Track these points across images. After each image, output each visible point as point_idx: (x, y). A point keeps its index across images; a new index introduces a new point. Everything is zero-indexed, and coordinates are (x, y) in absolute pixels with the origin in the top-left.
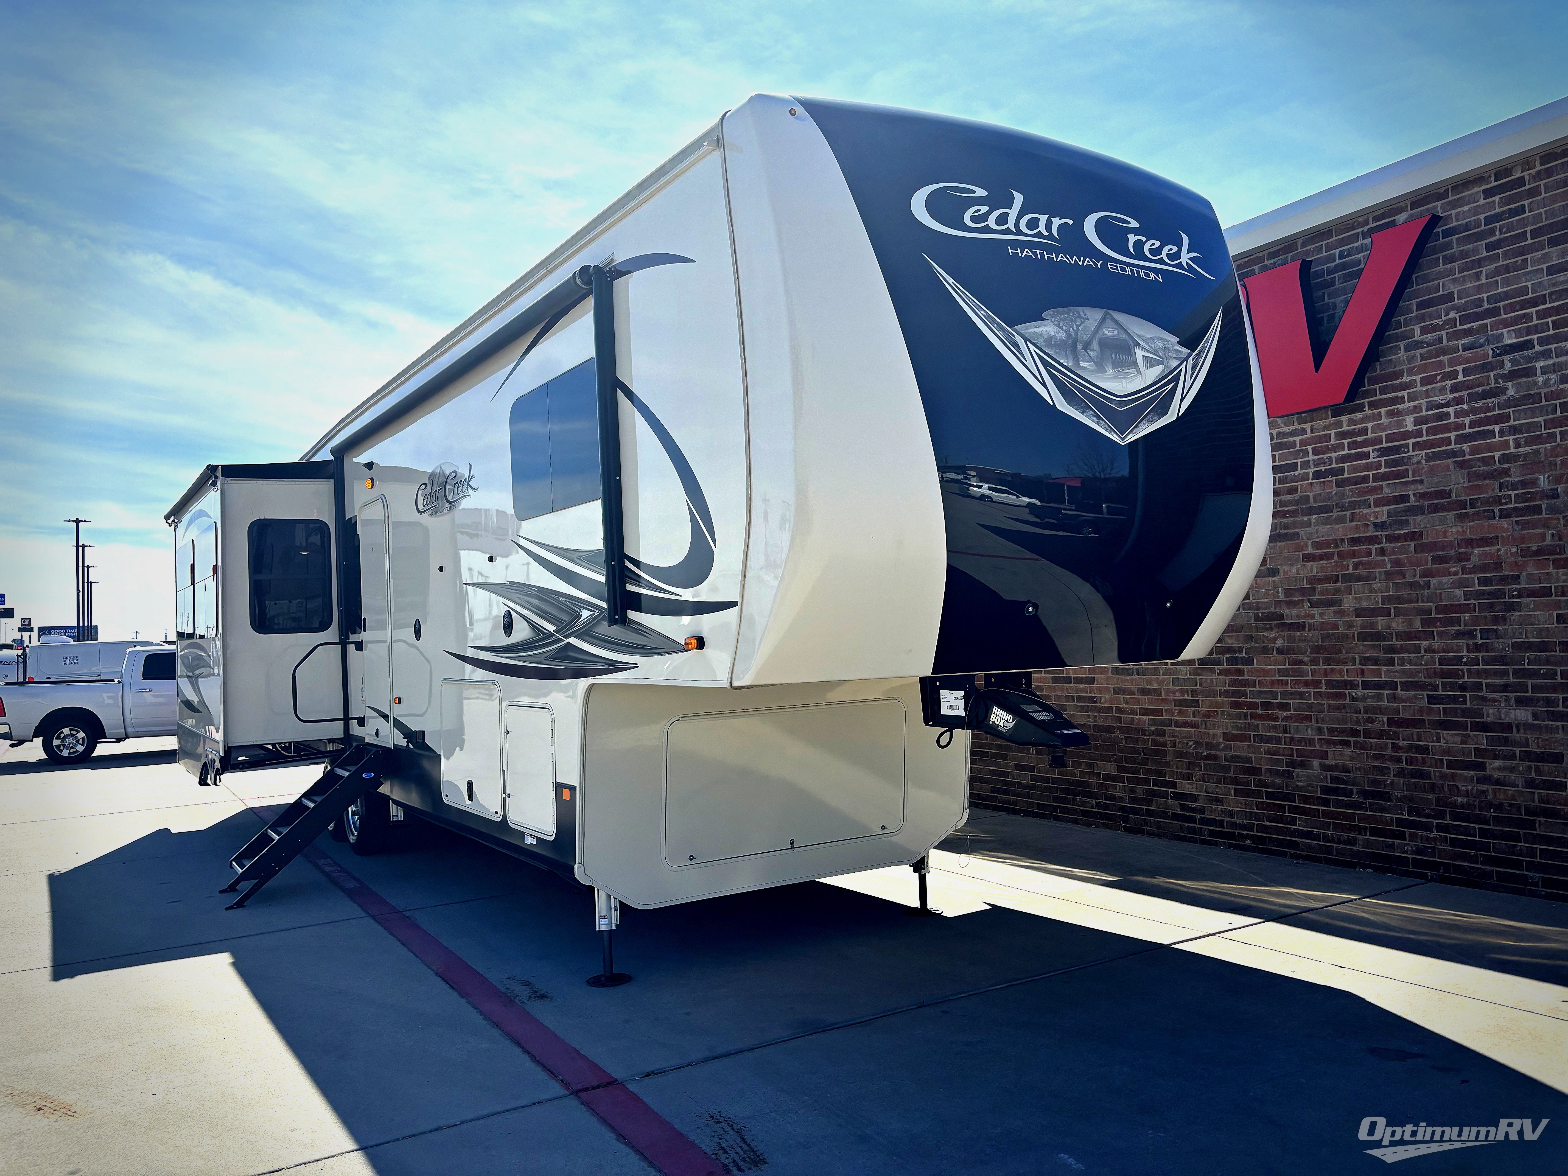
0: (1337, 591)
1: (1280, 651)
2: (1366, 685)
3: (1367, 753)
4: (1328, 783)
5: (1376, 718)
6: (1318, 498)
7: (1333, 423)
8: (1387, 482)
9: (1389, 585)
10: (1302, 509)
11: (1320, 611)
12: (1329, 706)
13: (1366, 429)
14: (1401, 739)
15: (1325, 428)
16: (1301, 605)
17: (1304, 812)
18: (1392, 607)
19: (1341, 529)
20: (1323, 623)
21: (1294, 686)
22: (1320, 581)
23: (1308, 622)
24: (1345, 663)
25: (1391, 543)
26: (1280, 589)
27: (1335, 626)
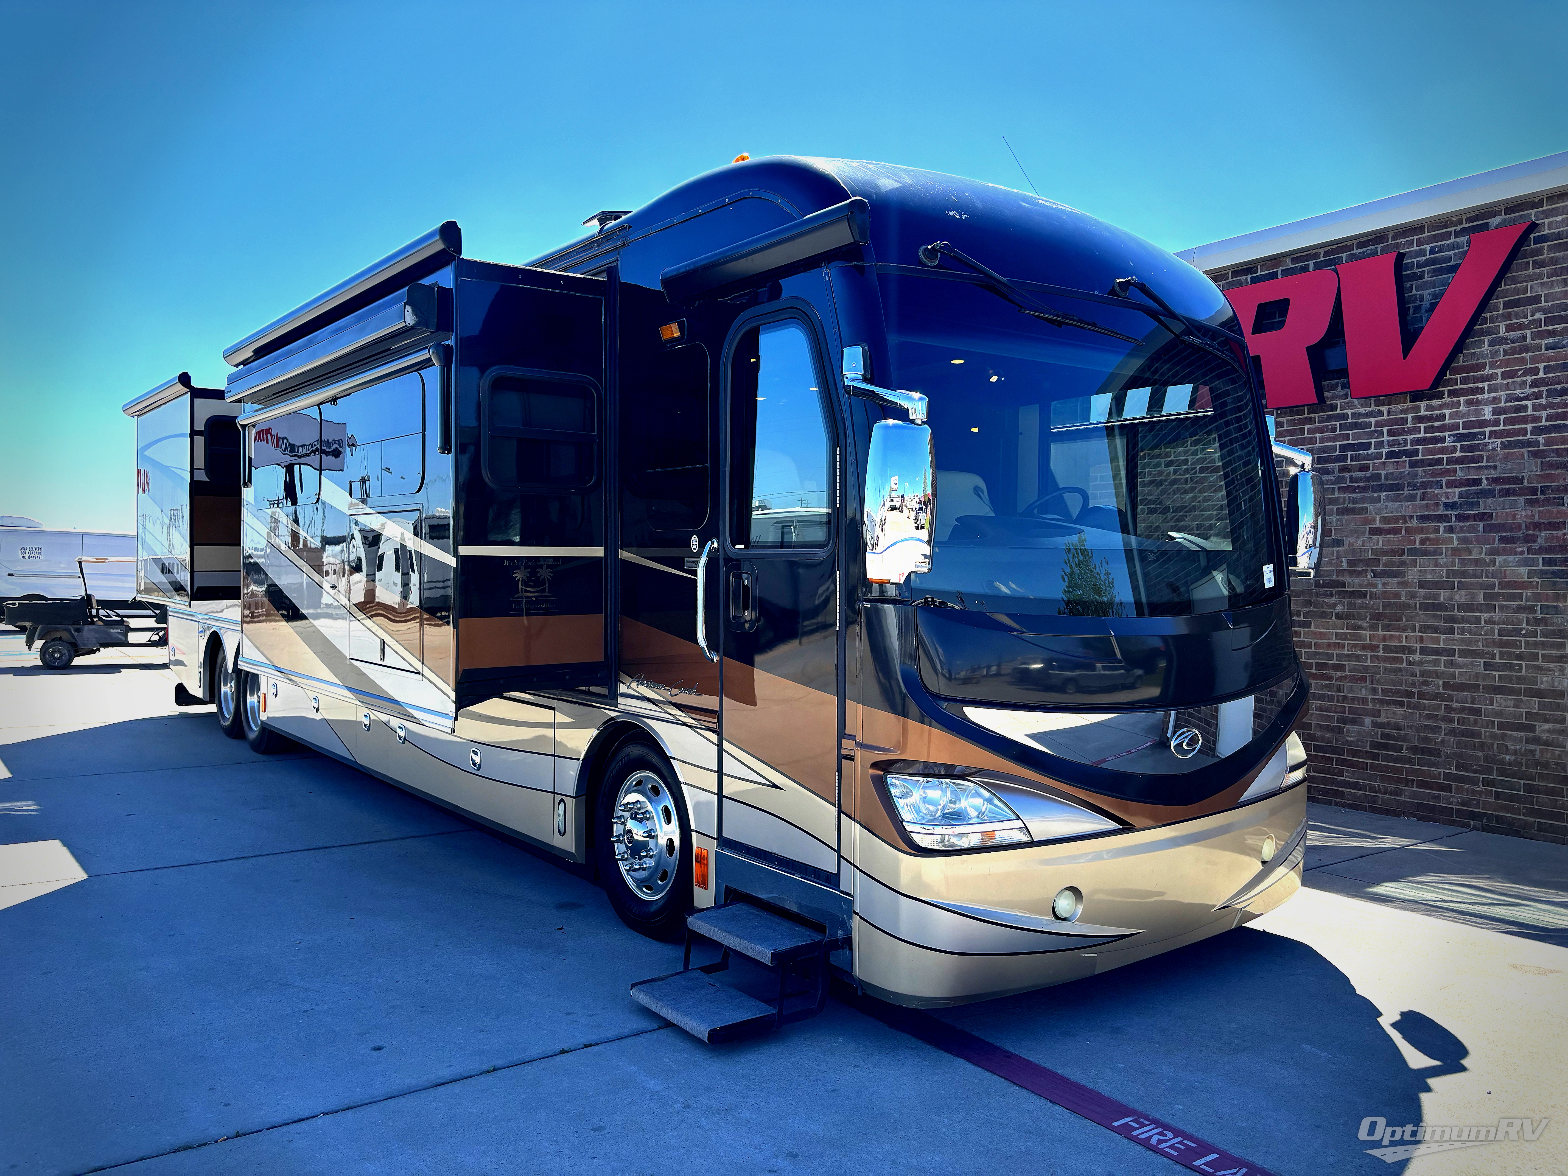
0: (1403, 563)
1: (1339, 616)
2: (1423, 651)
3: (1420, 713)
4: (1378, 739)
5: (1432, 681)
6: (1390, 477)
7: (1411, 408)
8: (1461, 466)
9: (1455, 560)
10: (1372, 486)
11: (1383, 581)
12: (1386, 669)
13: (1444, 416)
14: (1454, 701)
15: (1404, 411)
16: (1364, 575)
17: (1352, 765)
18: (1456, 581)
19: (1410, 507)
20: (1385, 592)
21: (1352, 649)
22: (1385, 553)
23: (1370, 591)
24: (1404, 629)
25: (1459, 522)
26: (1344, 559)
27: (1397, 595)
